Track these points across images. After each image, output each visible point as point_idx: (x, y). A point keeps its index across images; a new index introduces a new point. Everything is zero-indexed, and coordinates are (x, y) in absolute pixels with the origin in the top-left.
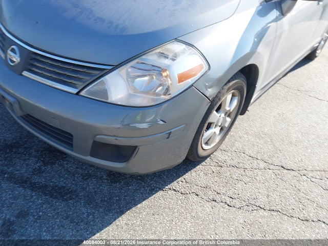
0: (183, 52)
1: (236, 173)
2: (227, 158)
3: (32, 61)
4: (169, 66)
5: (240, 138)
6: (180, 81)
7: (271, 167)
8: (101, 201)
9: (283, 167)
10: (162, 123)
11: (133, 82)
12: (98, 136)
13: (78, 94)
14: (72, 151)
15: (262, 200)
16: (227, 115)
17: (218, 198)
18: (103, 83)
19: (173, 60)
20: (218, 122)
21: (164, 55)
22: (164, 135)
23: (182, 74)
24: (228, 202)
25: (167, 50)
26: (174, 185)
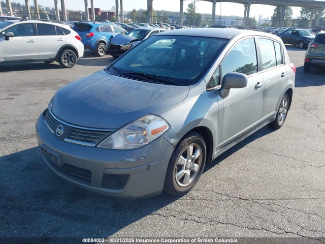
0: (154, 119)
1: (204, 203)
2: (199, 194)
3: (71, 132)
4: (146, 127)
5: (211, 182)
6: (152, 134)
7: (232, 199)
8: (108, 221)
9: (240, 198)
10: (143, 158)
11: (126, 137)
12: (106, 170)
13: (96, 146)
14: (90, 185)
15: (222, 218)
16: (194, 161)
17: (190, 218)
18: (110, 139)
19: (148, 123)
20: (187, 165)
21: (144, 122)
22: (146, 167)
23: (154, 130)
24: (196, 220)
25: (145, 119)
26: (159, 211)
